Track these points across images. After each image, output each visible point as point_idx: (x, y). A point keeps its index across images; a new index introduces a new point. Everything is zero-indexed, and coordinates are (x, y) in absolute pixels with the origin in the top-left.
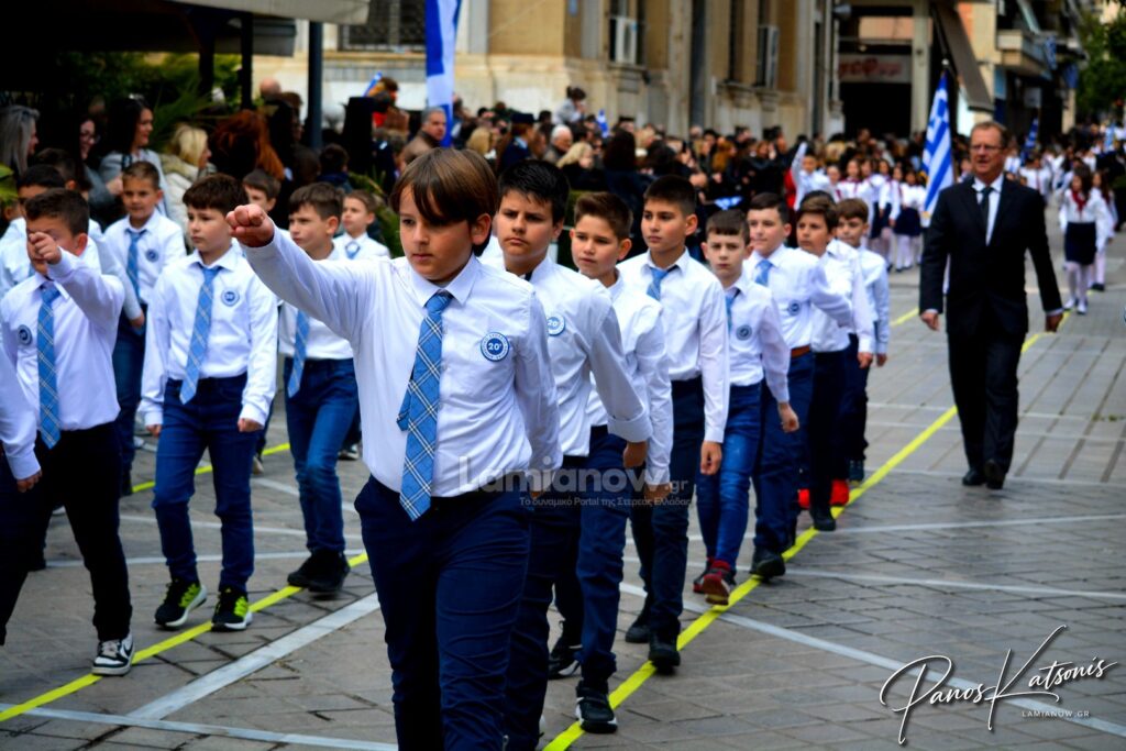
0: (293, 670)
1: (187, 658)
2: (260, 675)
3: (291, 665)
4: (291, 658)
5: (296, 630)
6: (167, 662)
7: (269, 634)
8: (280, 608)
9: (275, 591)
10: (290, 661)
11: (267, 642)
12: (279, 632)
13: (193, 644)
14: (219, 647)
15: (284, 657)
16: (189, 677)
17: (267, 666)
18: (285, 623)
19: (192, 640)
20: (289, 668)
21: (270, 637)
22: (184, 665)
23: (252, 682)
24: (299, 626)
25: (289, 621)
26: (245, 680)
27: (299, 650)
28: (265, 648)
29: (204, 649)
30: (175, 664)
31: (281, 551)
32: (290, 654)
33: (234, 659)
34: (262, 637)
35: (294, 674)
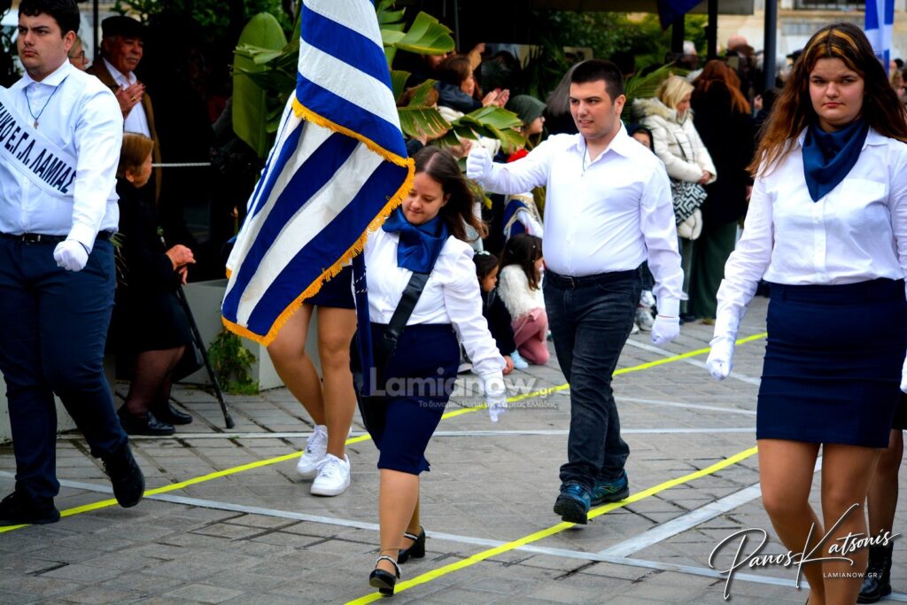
0: (736, 521)
1: (651, 509)
2: (708, 525)
3: (735, 517)
4: (735, 512)
5: (740, 490)
6: (633, 512)
7: (718, 492)
8: (729, 472)
9: (725, 458)
10: (734, 515)
11: (716, 499)
12: (726, 491)
13: (654, 499)
14: (676, 502)
15: (729, 511)
16: (651, 525)
17: (715, 518)
18: (731, 484)
19: (653, 495)
20: (732, 520)
21: (719, 495)
22: (647, 515)
23: (702, 531)
24: (743, 487)
25: (735, 483)
26: (696, 528)
27: (741, 506)
28: (714, 504)
29: (663, 503)
30: (639, 514)
31: (731, 427)
32: (734, 509)
33: (687, 511)
34: (712, 495)
35: (737, 525)
